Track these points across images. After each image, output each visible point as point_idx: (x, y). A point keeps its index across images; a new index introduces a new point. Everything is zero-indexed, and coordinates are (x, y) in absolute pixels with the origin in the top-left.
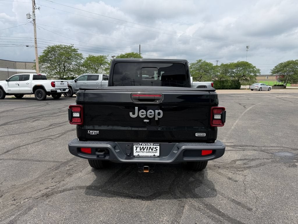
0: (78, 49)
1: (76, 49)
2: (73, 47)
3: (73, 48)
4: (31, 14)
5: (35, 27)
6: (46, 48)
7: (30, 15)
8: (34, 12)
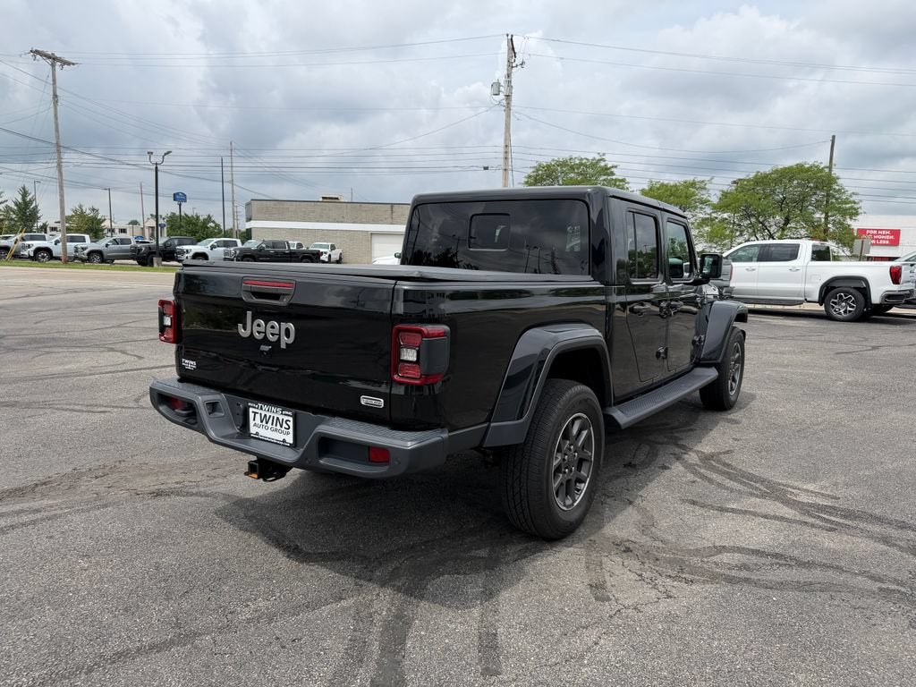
0: (616, 167)
1: (609, 166)
2: (603, 160)
3: (602, 164)
4: (502, 84)
5: (508, 116)
6: (532, 170)
7: (499, 84)
8: (509, 76)
